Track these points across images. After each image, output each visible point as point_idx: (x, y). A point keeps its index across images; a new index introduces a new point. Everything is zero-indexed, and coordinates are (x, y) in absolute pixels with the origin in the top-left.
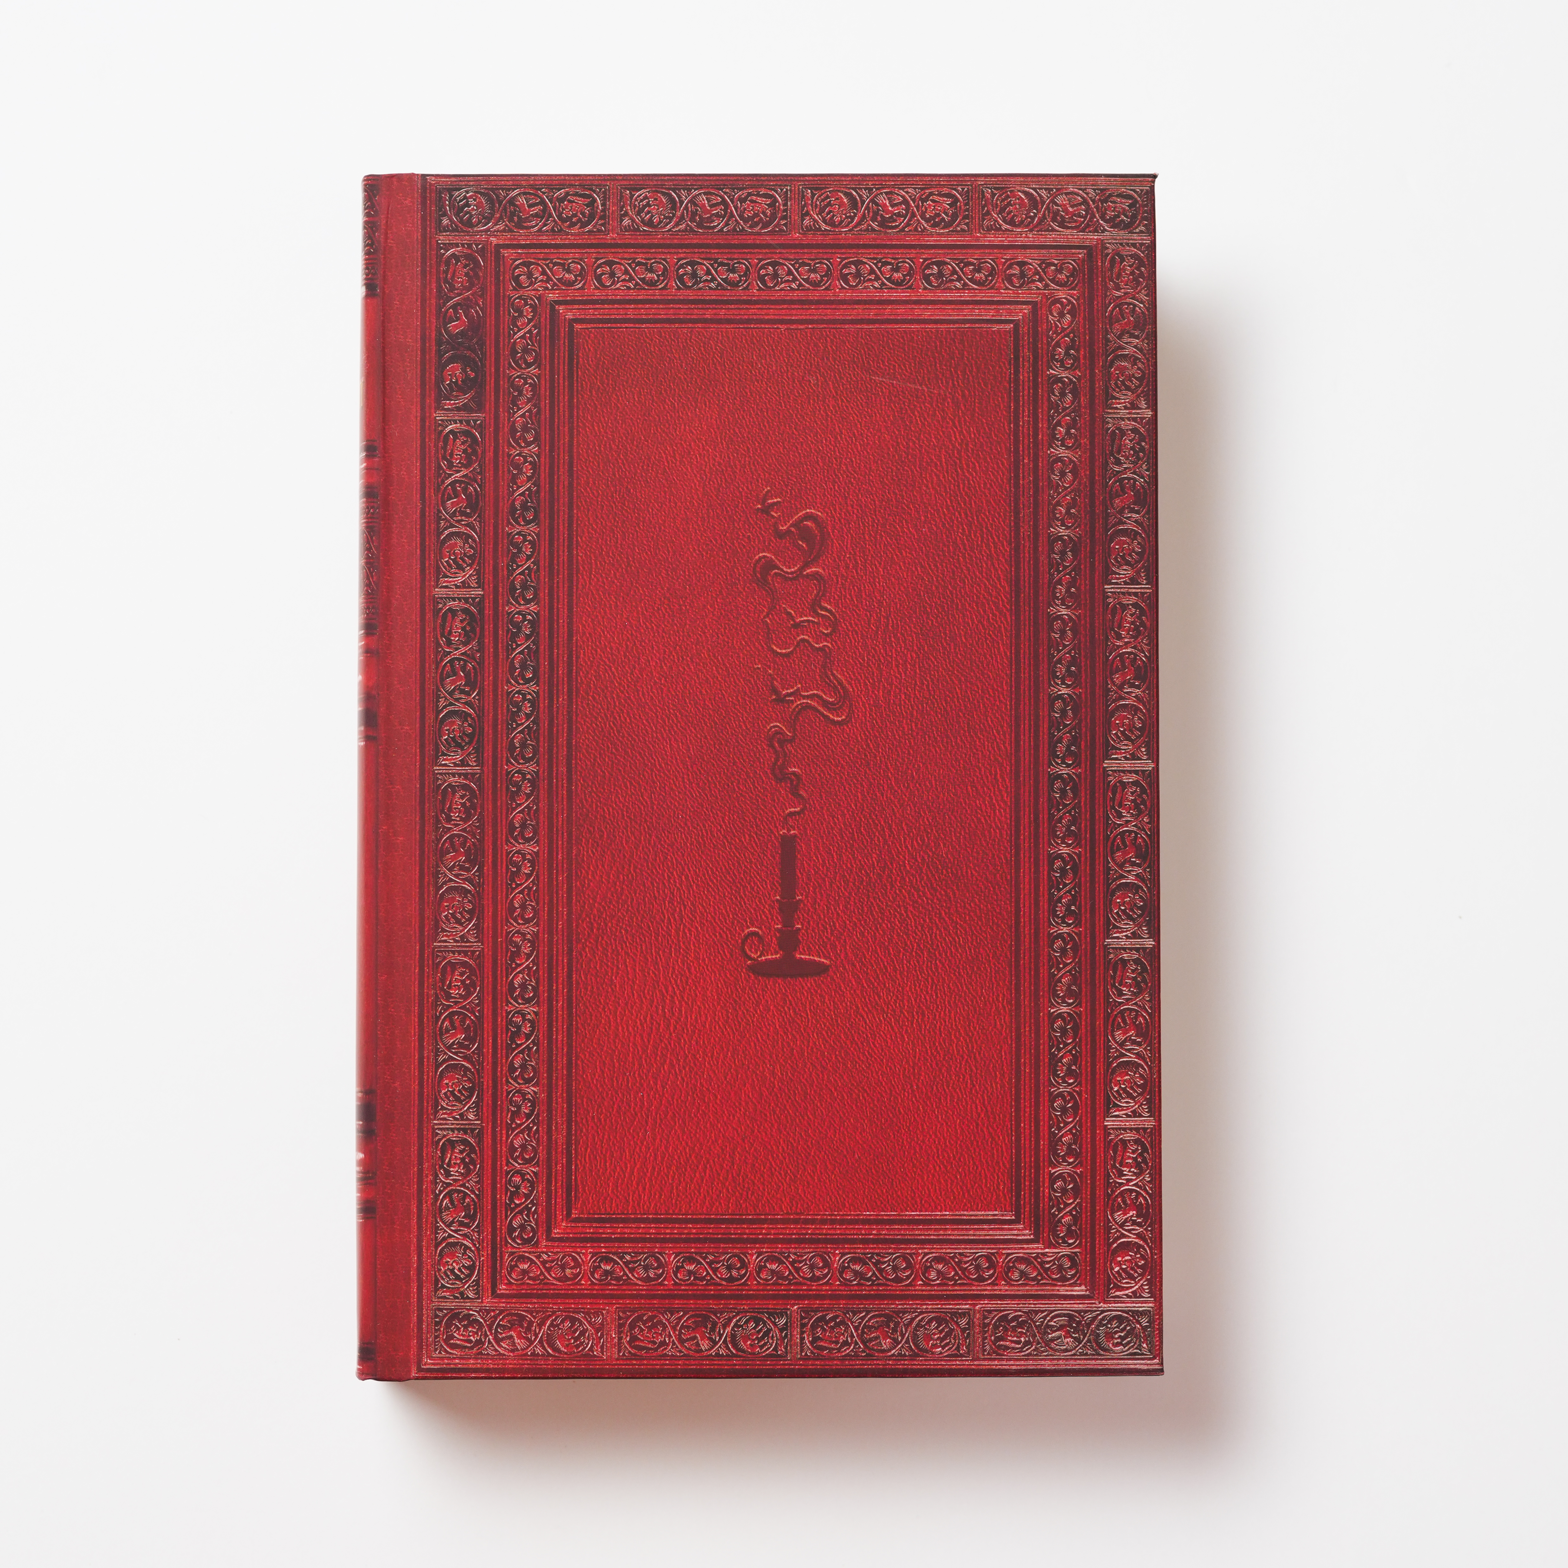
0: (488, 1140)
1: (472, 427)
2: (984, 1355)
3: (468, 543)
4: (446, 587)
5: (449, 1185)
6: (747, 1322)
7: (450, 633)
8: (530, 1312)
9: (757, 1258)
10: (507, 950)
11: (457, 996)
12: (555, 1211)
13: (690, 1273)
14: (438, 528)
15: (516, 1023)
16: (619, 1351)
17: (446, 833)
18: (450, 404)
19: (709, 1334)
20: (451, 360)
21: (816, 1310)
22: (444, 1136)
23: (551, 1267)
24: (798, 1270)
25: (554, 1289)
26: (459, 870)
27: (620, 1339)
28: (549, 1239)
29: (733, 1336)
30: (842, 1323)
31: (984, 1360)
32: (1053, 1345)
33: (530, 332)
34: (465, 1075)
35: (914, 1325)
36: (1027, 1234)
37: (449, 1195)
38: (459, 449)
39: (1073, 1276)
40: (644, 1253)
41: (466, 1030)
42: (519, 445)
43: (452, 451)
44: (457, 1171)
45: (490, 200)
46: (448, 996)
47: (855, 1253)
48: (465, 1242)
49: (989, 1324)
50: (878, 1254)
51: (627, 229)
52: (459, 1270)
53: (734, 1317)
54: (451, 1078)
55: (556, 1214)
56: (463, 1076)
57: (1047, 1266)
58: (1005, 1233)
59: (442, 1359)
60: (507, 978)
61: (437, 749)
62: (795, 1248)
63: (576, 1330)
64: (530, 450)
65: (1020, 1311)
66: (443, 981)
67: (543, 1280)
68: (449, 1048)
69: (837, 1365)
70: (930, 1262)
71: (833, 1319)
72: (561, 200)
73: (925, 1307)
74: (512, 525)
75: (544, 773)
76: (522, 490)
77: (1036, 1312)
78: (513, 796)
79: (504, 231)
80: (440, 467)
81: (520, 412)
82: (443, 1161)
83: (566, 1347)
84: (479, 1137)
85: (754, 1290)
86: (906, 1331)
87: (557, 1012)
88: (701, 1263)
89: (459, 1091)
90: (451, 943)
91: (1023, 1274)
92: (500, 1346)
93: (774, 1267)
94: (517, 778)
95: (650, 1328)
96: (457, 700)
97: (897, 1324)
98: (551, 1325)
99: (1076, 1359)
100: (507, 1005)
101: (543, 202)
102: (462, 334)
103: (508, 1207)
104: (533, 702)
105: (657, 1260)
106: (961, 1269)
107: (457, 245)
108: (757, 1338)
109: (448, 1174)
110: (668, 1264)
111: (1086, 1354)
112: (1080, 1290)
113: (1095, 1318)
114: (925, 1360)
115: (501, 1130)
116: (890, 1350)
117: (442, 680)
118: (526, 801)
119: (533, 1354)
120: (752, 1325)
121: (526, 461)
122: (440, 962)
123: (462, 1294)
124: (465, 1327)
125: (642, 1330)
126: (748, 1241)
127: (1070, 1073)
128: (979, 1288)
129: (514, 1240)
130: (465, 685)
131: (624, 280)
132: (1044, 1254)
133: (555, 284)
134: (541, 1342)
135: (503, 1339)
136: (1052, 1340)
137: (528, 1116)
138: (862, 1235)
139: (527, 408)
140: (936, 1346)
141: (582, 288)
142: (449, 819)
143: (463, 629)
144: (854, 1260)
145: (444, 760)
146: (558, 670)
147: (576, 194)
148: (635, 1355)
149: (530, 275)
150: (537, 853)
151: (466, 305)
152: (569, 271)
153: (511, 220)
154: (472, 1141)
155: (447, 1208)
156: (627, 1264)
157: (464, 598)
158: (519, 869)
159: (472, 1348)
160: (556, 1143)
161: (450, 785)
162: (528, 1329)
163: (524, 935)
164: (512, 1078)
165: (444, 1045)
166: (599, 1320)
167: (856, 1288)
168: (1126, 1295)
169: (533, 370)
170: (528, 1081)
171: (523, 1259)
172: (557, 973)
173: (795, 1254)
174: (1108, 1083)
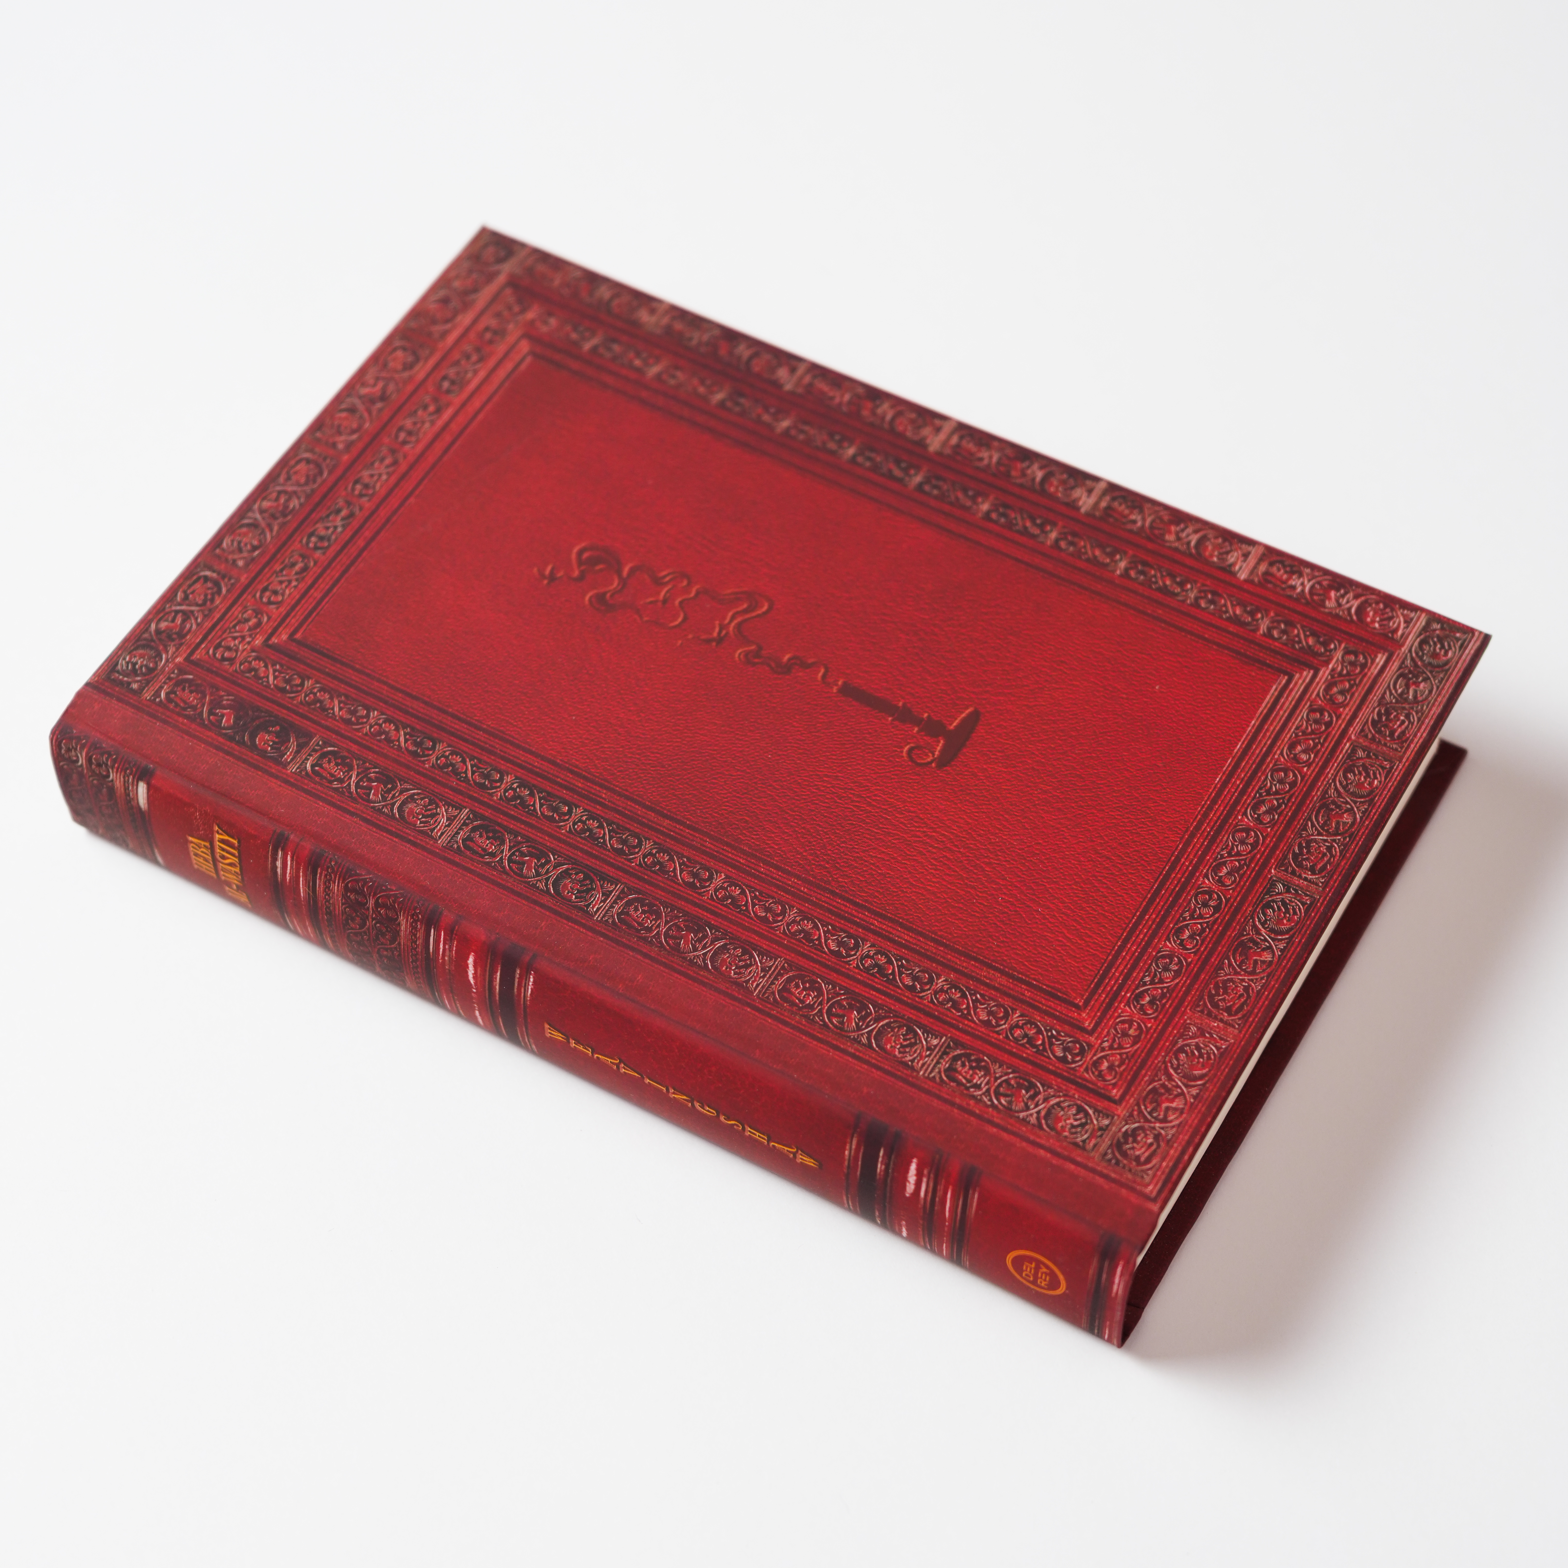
0: (966, 1039)
1: (322, 748)
2: (1400, 752)
3: (417, 799)
4: (442, 834)
5: (988, 1091)
6: (1265, 914)
7: (484, 850)
8: (1151, 1081)
9: (1209, 880)
10: (799, 940)
11: (815, 1000)
12: (1067, 1016)
13: (1191, 937)
14: (387, 815)
15: (870, 965)
16: (1234, 1027)
17: (660, 937)
18: (288, 757)
19: (1258, 948)
20: (253, 737)
21: (1285, 857)
22: (940, 1072)
23: (1119, 1044)
24: (1238, 854)
25: (1142, 1052)
26: (700, 943)
27: (1221, 1021)
28: (1091, 1033)
29: (1272, 931)
30: (1308, 842)
31: (1405, 753)
32: (1420, 699)
33: (275, 671)
34: (893, 1029)
35: (1342, 790)
36: (1308, 674)
37: (998, 1095)
38: (332, 767)
39: (1365, 658)
40: (1151, 964)
41: (851, 1008)
42: (362, 723)
43: (329, 773)
44: (980, 1078)
45: (143, 647)
46: (811, 1007)
47: (1249, 804)
48: (1052, 1103)
49: (1373, 736)
50: (1260, 788)
51: (247, 565)
52: (1076, 1120)
53: (1254, 922)
54: (889, 1041)
55: (1070, 1017)
56: (893, 1030)
57: (1345, 672)
58: (1296, 689)
59: (1154, 1175)
60: (825, 953)
61: (580, 909)
62: (1217, 847)
63: (1193, 1053)
64: (373, 718)
65: (1374, 709)
66: (793, 1004)
67: (1127, 1057)
68: (859, 1028)
69: (1346, 864)
70: (1291, 754)
71: (1300, 847)
72: (186, 597)
73: (1330, 775)
74: (427, 760)
75: (659, 838)
76: (402, 739)
77: (1383, 697)
78: (663, 870)
79: (177, 649)
80: (336, 789)
81: (336, 709)
82: (963, 1084)
83: (1203, 1067)
84: (958, 1044)
85: (1238, 896)
86: (1344, 798)
87: (882, 929)
88: (1188, 925)
89: (905, 1040)
90: (763, 982)
91: (1342, 692)
92: (1171, 1121)
93: (1225, 871)
94: (649, 860)
95: (1225, 992)
96: (547, 872)
97: (1334, 802)
98: (1175, 1070)
99: (1443, 688)
100: (850, 965)
101: (177, 612)
102: (237, 719)
103: (1041, 1052)
104: (591, 817)
105: (1164, 957)
106: (1311, 734)
107: (161, 688)
108: (1285, 913)
109: (978, 1087)
110: (1172, 950)
111: (1442, 679)
112: (1381, 659)
113: (1412, 659)
114: (1381, 795)
115: (963, 1024)
116: (1355, 818)
117: (521, 875)
118: (674, 863)
119: (1195, 1097)
120: (1270, 912)
121: (380, 725)
122: (775, 998)
123: (1101, 1129)
124: (1135, 1141)
125: (1224, 1000)
126: (1188, 880)
127: (1182, 585)
128: (1336, 729)
129: (1074, 1062)
130: (538, 861)
131: (286, 587)
132: (1333, 670)
133: (250, 636)
134: (1187, 1086)
135: (1166, 1116)
136: (1415, 697)
137: (964, 996)
138: (1235, 792)
139: (336, 702)
140: (1371, 784)
141: (269, 618)
142: (649, 930)
143: (488, 838)
144: (1255, 808)
145: (593, 908)
146: (577, 786)
147: (190, 586)
148: (1244, 1016)
149: (229, 649)
150: (727, 877)
151: (216, 704)
152: (247, 620)
153: (173, 640)
154: (958, 1052)
155: (1010, 1103)
156: (1152, 982)
157: (462, 825)
158: (731, 897)
159: (1159, 1146)
160: (1003, 985)
161: (619, 915)
162: (1168, 1090)
163: (794, 921)
164: (920, 992)
165: (854, 1031)
166: (1194, 1029)
167: (1282, 818)
168: (1404, 628)
169: (308, 684)
170: (931, 981)
171: (1097, 1063)
172: (846, 912)
173: (1222, 850)
174: (1207, 562)
